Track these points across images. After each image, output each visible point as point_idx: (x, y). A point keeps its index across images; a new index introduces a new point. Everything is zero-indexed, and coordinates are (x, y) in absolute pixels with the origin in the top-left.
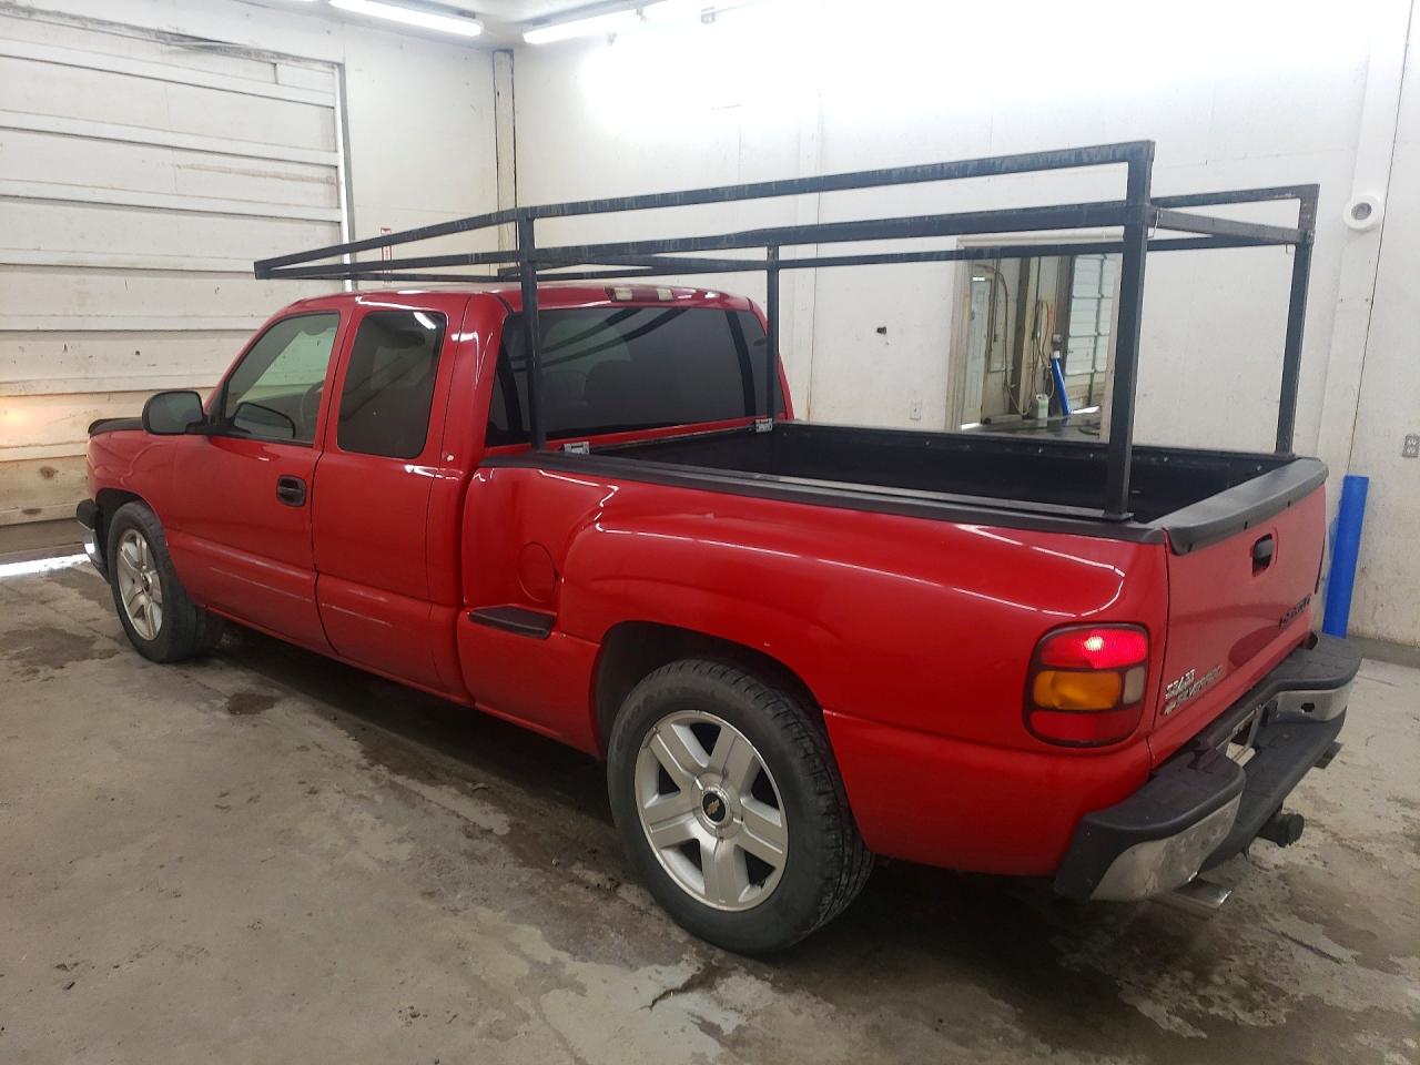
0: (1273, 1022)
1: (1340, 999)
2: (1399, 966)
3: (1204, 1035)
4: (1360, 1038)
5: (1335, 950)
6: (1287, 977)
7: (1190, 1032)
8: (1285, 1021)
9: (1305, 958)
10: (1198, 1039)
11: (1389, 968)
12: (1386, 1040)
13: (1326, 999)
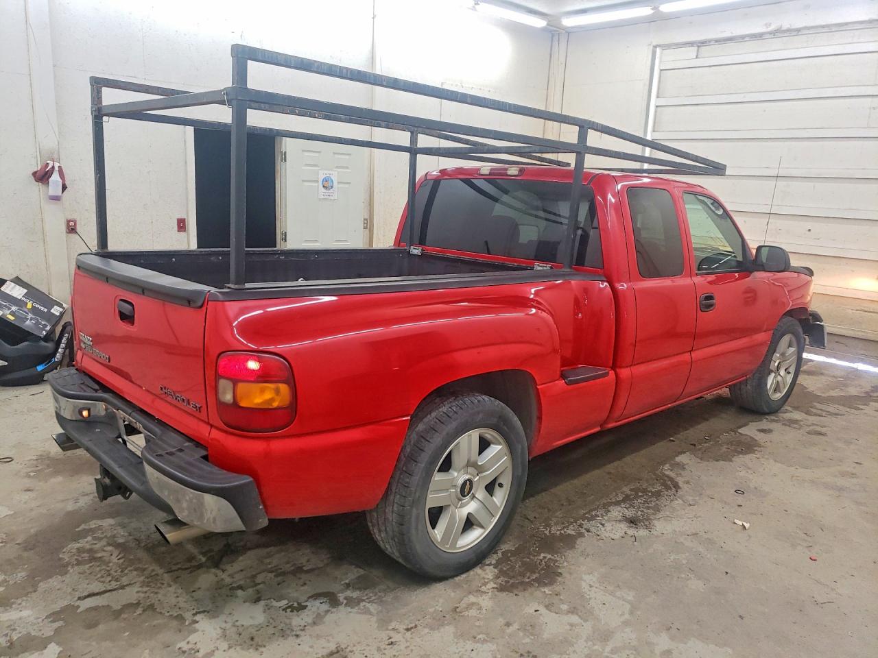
0: (64, 552)
1: (54, 582)
2: (54, 621)
3: (77, 530)
4: (23, 574)
5: (90, 603)
6: (88, 572)
7: (83, 526)
8: (61, 556)
9: (96, 587)
10: (78, 527)
11: (55, 616)
12: (11, 582)
13: (60, 577)
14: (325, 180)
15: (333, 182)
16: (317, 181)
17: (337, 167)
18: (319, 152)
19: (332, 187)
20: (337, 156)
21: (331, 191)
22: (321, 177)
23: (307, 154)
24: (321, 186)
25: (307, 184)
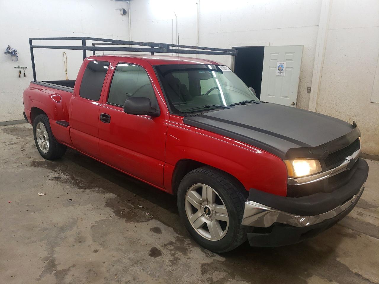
14: (280, 66)
15: (283, 67)
16: (276, 67)
17: (287, 60)
18: (278, 53)
19: (283, 70)
20: (287, 54)
21: (282, 72)
22: (278, 65)
23: (272, 54)
24: (277, 69)
25: (271, 68)
